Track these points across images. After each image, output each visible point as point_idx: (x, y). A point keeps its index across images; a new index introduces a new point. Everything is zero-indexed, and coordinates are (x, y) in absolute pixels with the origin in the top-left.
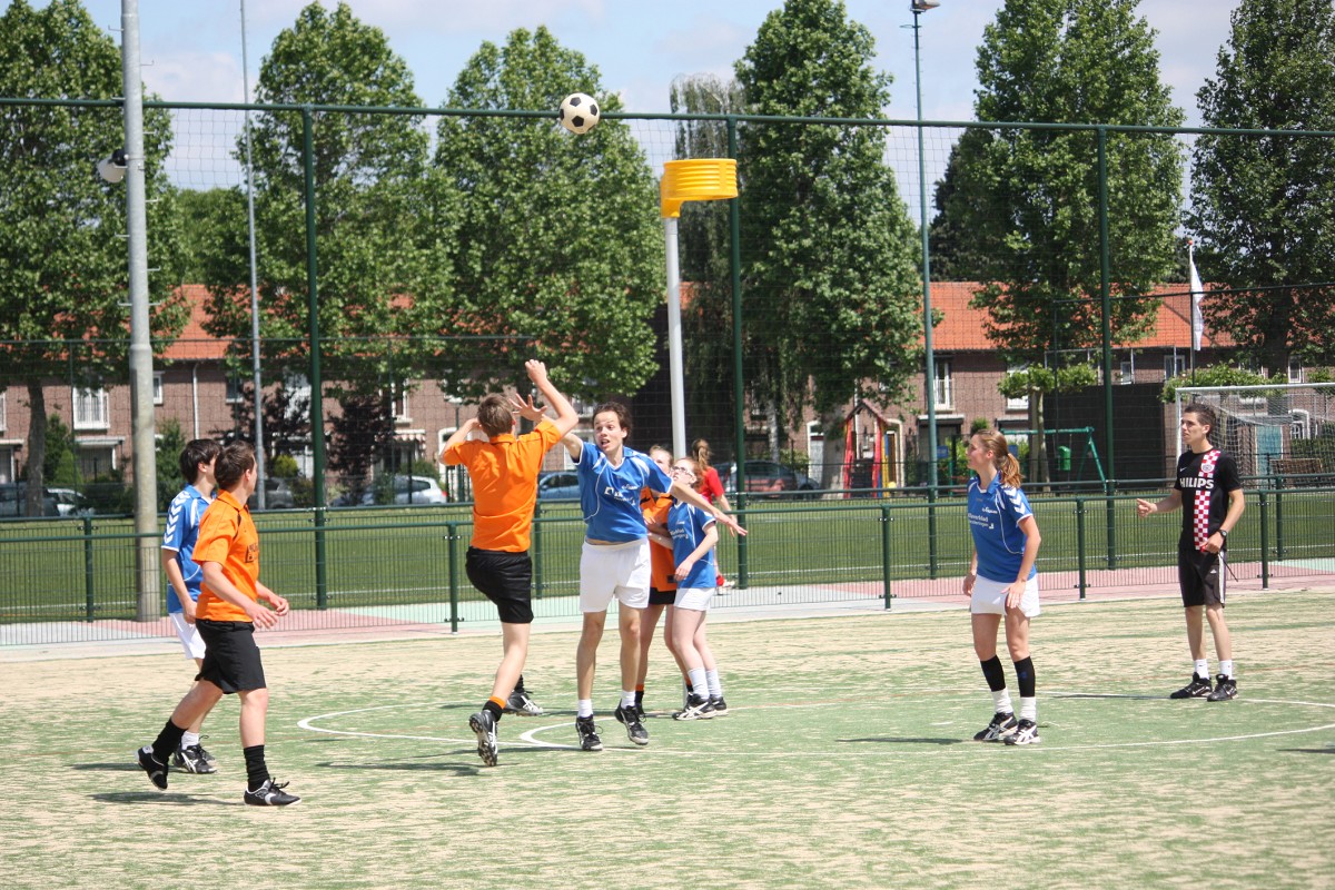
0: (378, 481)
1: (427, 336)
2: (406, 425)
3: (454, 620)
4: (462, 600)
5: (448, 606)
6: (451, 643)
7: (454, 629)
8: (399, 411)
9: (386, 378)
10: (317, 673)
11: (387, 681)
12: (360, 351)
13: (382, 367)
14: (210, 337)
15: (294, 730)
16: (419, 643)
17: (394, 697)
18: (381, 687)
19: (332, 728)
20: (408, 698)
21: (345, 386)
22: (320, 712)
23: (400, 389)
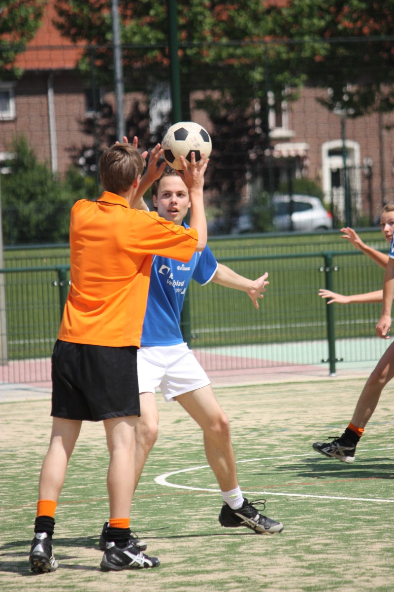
0: (256, 202)
1: (307, 38)
2: (285, 140)
3: (332, 360)
4: (341, 338)
5: (324, 346)
6: (329, 386)
7: (332, 370)
8: (279, 124)
9: (263, 86)
10: (178, 421)
11: (255, 430)
12: (231, 56)
13: (257, 75)
14: (67, 42)
15: (150, 487)
16: (293, 386)
17: (262, 449)
18: (248, 437)
19: (192, 485)
20: (277, 450)
21: (216, 95)
22: (181, 466)
23: (279, 99)
